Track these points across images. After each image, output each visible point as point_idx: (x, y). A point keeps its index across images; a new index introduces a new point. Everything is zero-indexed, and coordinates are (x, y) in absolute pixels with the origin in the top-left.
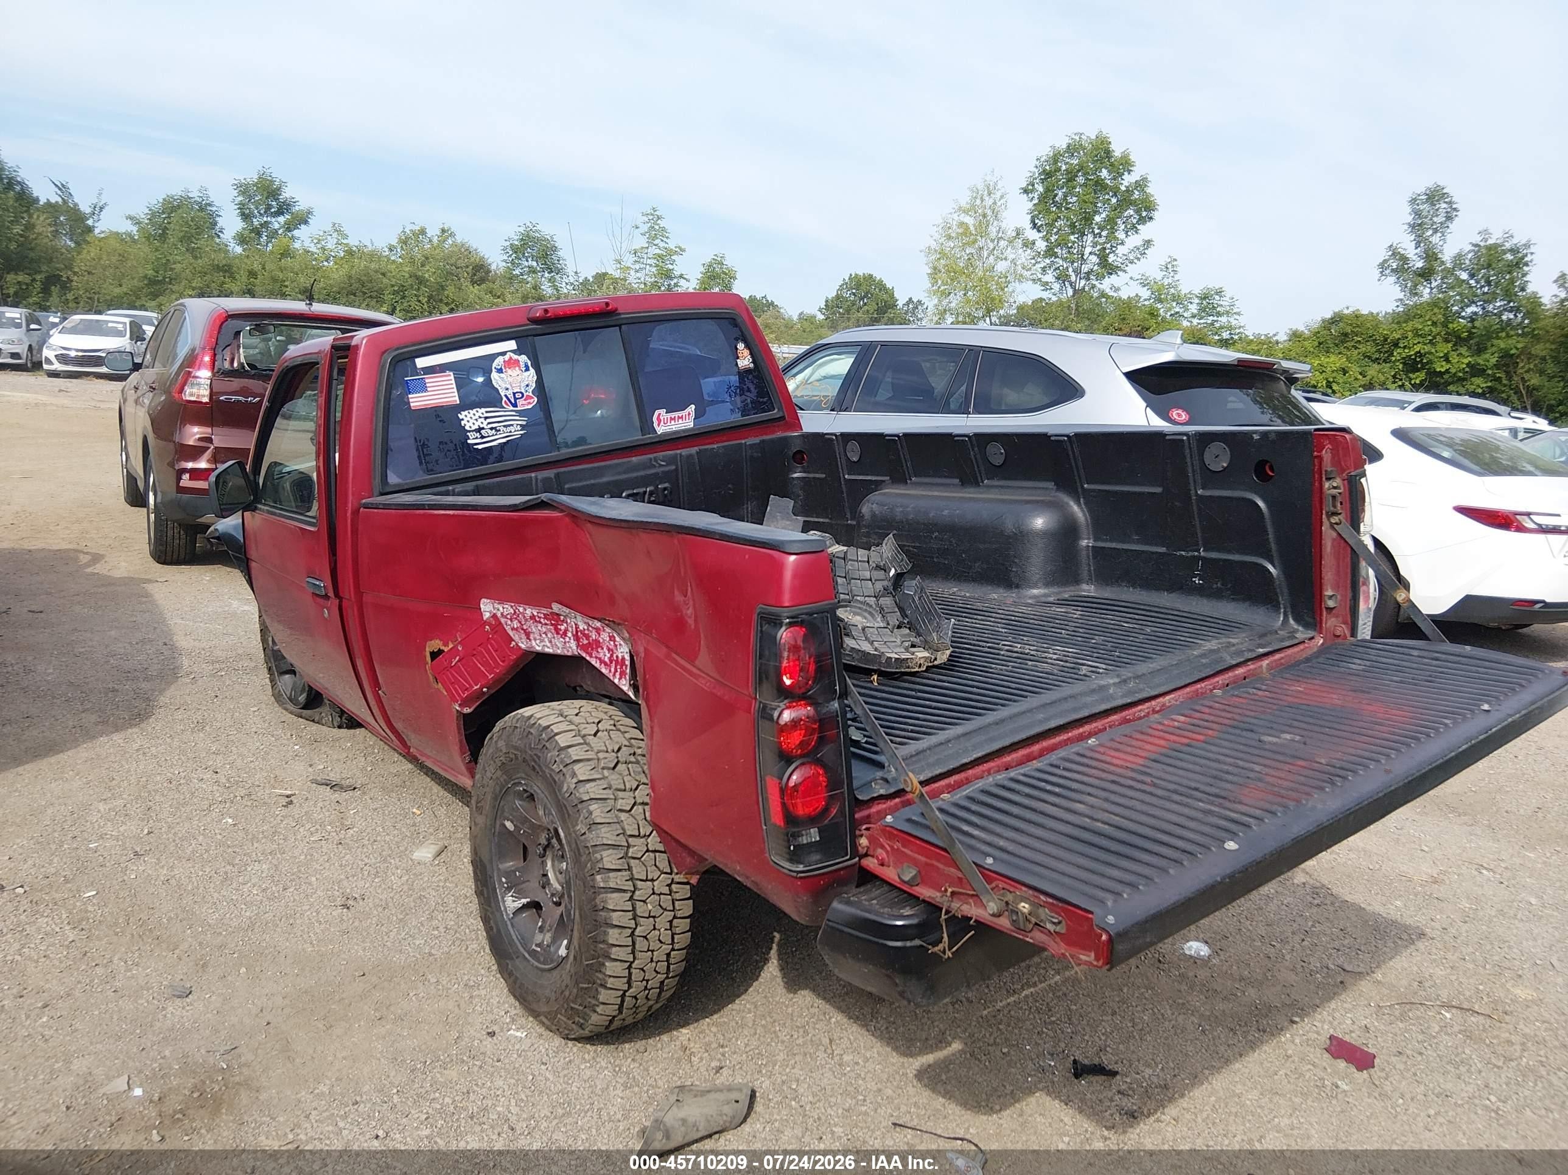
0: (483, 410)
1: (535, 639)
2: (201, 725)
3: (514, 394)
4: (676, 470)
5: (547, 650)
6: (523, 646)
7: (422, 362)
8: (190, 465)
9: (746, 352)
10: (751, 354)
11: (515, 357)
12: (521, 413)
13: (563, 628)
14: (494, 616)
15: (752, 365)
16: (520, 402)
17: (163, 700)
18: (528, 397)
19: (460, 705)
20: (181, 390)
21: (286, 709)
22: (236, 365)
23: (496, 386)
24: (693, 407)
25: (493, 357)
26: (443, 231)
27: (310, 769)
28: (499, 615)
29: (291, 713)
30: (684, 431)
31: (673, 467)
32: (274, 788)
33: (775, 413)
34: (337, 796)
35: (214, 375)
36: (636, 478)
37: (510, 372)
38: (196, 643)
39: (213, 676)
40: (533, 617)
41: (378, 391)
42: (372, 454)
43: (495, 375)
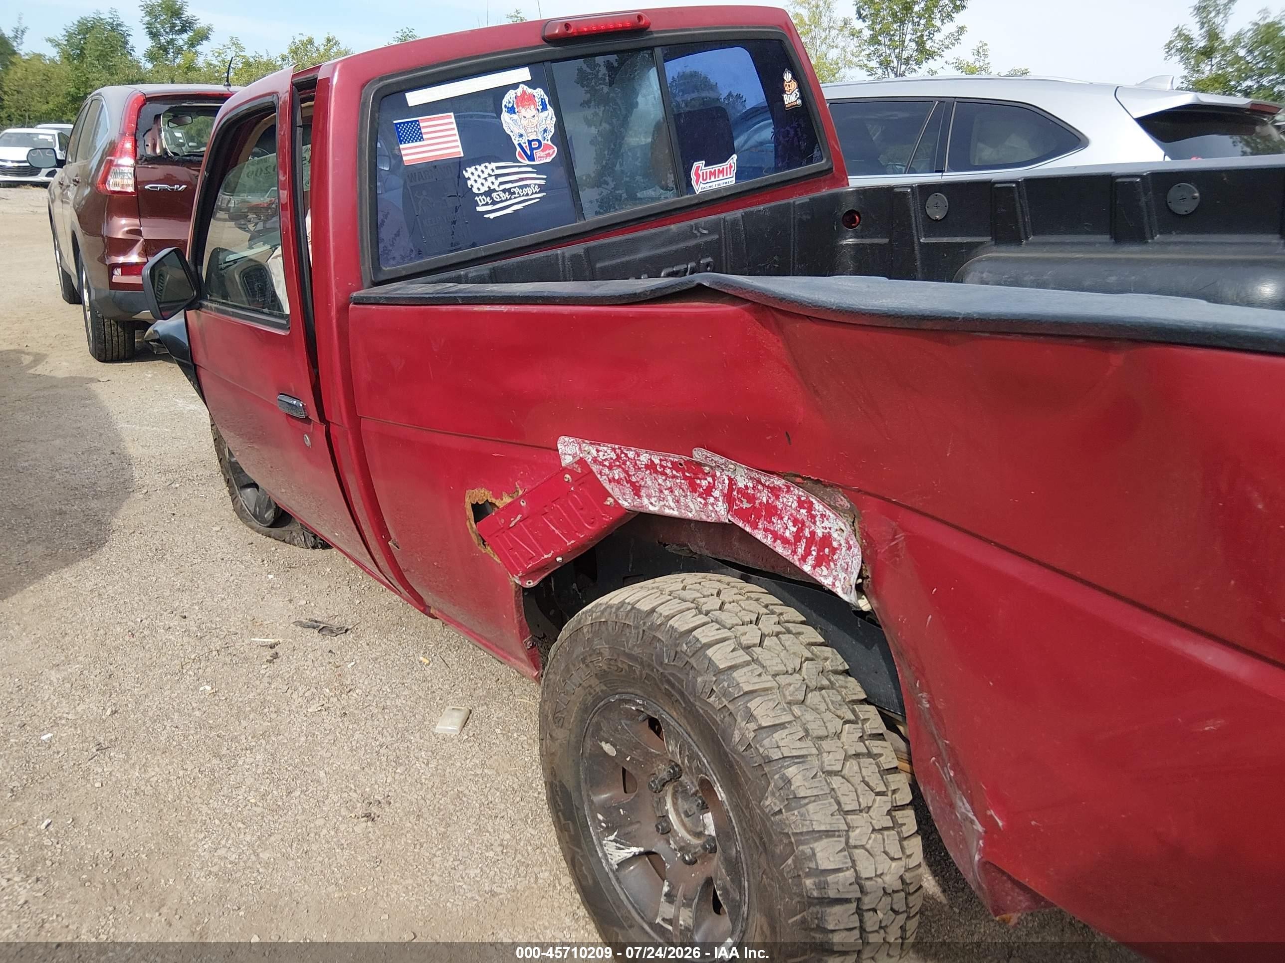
0: (494, 165)
1: (649, 496)
2: (160, 552)
3: (530, 142)
4: (720, 239)
5: (668, 512)
6: (625, 504)
7: (414, 98)
8: (121, 259)
9: (794, 85)
10: (800, 87)
11: (529, 91)
12: (539, 169)
13: (704, 483)
14: (582, 462)
15: (799, 102)
16: (538, 153)
17: (117, 522)
18: (547, 147)
19: (520, 578)
20: (105, 181)
21: (252, 528)
22: (158, 151)
23: (508, 132)
24: (734, 158)
25: (504, 90)
26: (328, 40)
27: (291, 606)
28: (589, 459)
29: (258, 532)
30: (725, 189)
31: (716, 236)
32: (254, 635)
33: (822, 164)
34: (328, 642)
35: (136, 162)
36: (677, 251)
37: (523, 111)
38: (145, 450)
39: (168, 488)
40: (651, 466)
41: (360, 140)
42: (359, 228)
43: (505, 117)
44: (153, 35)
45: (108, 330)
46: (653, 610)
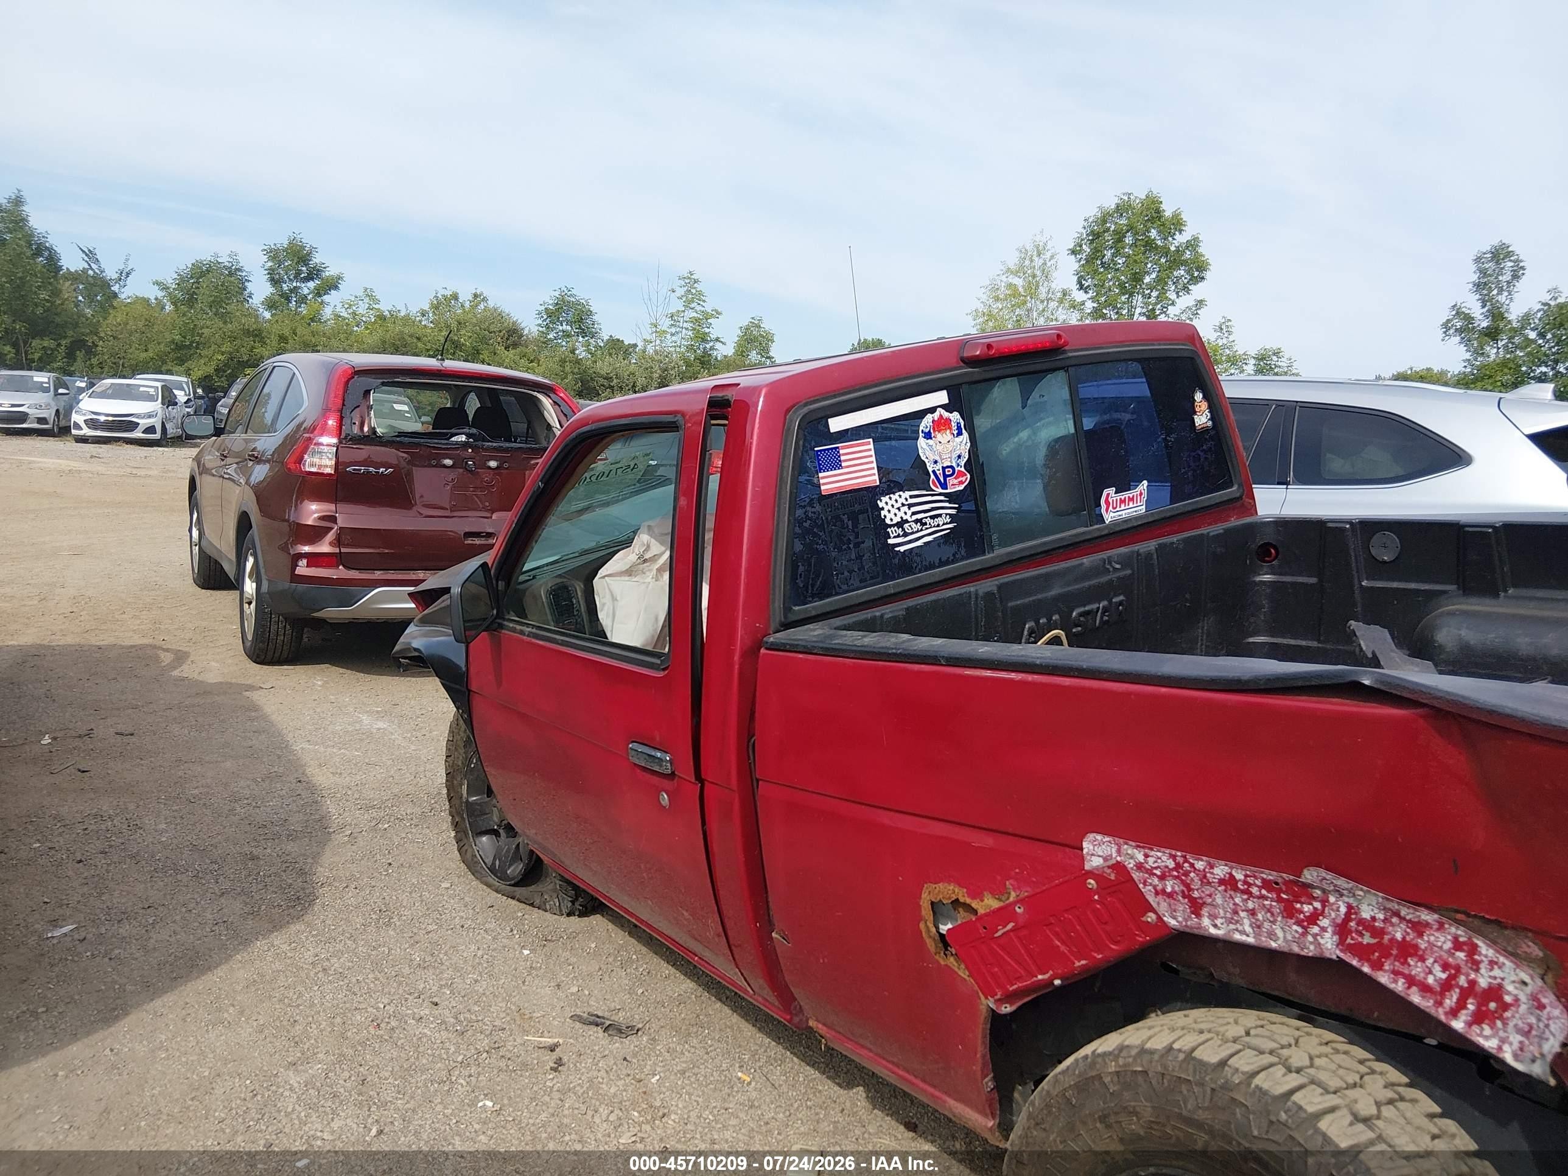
0: (907, 494)
1: (1213, 917)
3: (944, 468)
4: (1133, 574)
5: (1237, 937)
6: (1173, 923)
7: (836, 424)
8: (306, 549)
9: (1204, 405)
10: (1210, 407)
11: (946, 414)
12: (951, 498)
14: (1119, 867)
15: (1210, 424)
16: (951, 481)
18: (961, 474)
19: (997, 1001)
20: (300, 460)
21: (489, 886)
23: (923, 458)
24: (1145, 483)
25: (921, 414)
26: (476, 296)
27: (560, 993)
28: (1130, 865)
29: (497, 891)
30: (1135, 519)
31: (1130, 571)
32: (527, 1032)
33: (1234, 490)
34: (618, 1046)
35: (340, 442)
36: (1088, 588)
37: (939, 436)
38: (337, 779)
40: (1229, 883)
41: (782, 469)
42: (772, 563)
43: (922, 442)
44: (275, 281)
45: (274, 628)
46: (1223, 1063)
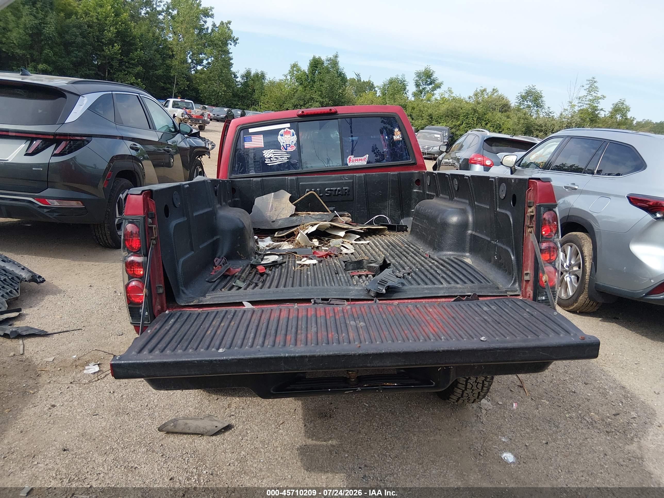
0: (273, 150)
3: (286, 145)
4: (353, 182)
7: (251, 130)
9: (399, 133)
10: (402, 134)
11: (289, 130)
12: (288, 153)
15: (401, 139)
16: (288, 148)
18: (292, 147)
23: (279, 141)
24: (368, 155)
25: (280, 129)
26: (494, 90)
30: (361, 166)
31: (351, 181)
33: (411, 161)
36: (333, 183)
37: (286, 136)
41: (233, 140)
43: (279, 137)
44: (417, 85)
